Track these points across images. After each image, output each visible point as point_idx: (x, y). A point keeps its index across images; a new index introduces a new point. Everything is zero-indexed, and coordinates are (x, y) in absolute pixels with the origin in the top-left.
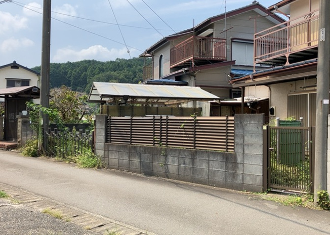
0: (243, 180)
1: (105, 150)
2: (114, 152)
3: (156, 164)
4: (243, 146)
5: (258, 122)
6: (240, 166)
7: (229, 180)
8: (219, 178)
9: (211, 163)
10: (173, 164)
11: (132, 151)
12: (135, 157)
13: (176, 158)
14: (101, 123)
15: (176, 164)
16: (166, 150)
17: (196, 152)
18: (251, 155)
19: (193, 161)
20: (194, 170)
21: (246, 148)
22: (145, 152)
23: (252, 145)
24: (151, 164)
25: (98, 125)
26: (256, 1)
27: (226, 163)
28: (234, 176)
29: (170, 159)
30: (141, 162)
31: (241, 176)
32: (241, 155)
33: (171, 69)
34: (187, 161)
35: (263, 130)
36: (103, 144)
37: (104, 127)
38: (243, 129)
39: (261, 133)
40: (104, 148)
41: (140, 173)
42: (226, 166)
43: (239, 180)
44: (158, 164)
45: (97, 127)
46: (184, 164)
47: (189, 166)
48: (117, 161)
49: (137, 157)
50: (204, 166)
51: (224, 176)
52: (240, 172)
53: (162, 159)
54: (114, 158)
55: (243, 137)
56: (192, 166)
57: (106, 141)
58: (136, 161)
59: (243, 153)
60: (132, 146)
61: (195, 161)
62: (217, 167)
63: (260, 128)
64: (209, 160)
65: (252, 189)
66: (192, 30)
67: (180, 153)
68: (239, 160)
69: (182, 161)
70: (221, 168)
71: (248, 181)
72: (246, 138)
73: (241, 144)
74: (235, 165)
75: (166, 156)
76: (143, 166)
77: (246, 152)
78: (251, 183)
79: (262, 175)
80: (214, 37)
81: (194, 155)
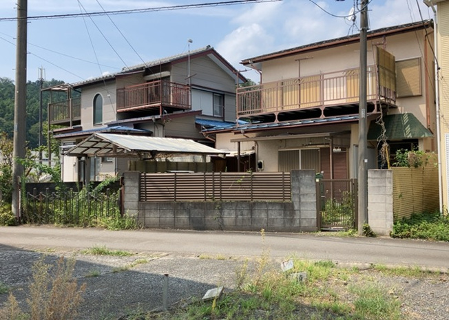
0: (300, 223)
1: (138, 210)
2: (153, 211)
3: (209, 218)
4: (299, 195)
5: (312, 176)
6: (297, 212)
7: (288, 225)
8: (278, 224)
9: (270, 212)
10: (229, 216)
11: (179, 207)
12: (182, 213)
13: (232, 211)
14: (132, 180)
15: (233, 216)
16: (221, 205)
17: (254, 203)
18: (307, 203)
19: (251, 212)
20: (252, 220)
21: (301, 197)
22: (195, 208)
23: (307, 194)
24: (203, 219)
25: (128, 183)
26: (209, 46)
27: (285, 210)
28: (292, 221)
29: (226, 212)
30: (190, 218)
31: (298, 221)
32: (298, 203)
33: (118, 113)
34: (245, 212)
35: (316, 183)
36: (135, 204)
37: (137, 184)
38: (299, 182)
39: (314, 184)
40: (138, 207)
41: (190, 229)
42: (284, 213)
43: (297, 224)
44: (212, 218)
45: (126, 185)
46: (242, 215)
47: (247, 216)
48: (157, 220)
49: (185, 213)
50: (263, 216)
51: (282, 222)
52: (297, 217)
53: (217, 213)
54: (153, 217)
55: (299, 188)
56: (250, 216)
57: (140, 200)
58: (184, 217)
59: (300, 201)
60: (178, 203)
61: (254, 211)
62: (276, 215)
63: (313, 181)
64: (267, 210)
65: (307, 230)
66: (142, 69)
67: (237, 206)
68: (296, 207)
69: (239, 213)
70: (280, 215)
71: (305, 224)
72: (301, 189)
73: (298, 194)
74: (293, 211)
75: (221, 210)
76: (193, 222)
77: (302, 200)
78: (307, 225)
79: (316, 218)
80: (171, 81)
81: (252, 207)
